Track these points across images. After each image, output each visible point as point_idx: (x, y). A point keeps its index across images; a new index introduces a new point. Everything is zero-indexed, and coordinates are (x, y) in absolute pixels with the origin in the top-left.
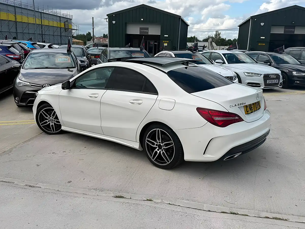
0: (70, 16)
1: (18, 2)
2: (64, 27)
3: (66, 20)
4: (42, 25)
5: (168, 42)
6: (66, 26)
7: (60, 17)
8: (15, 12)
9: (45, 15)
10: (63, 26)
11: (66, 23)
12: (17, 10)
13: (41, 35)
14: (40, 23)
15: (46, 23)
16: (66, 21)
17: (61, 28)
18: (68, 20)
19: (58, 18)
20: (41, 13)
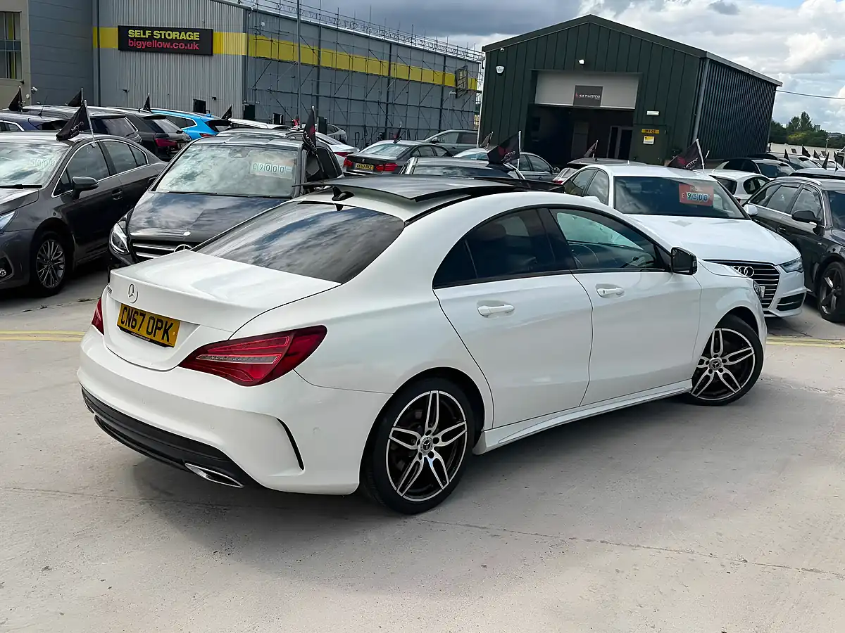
0: (476, 53)
1: (331, 15)
2: (454, 86)
3: (460, 65)
4: (389, 79)
5: (657, 132)
6: (459, 82)
7: (445, 56)
8: (320, 40)
9: (401, 52)
10: (450, 81)
11: (461, 74)
12: (326, 35)
13: (384, 107)
14: (386, 74)
15: (400, 71)
16: (461, 70)
17: (443, 87)
18: (468, 64)
19: (440, 60)
20: (391, 43)
